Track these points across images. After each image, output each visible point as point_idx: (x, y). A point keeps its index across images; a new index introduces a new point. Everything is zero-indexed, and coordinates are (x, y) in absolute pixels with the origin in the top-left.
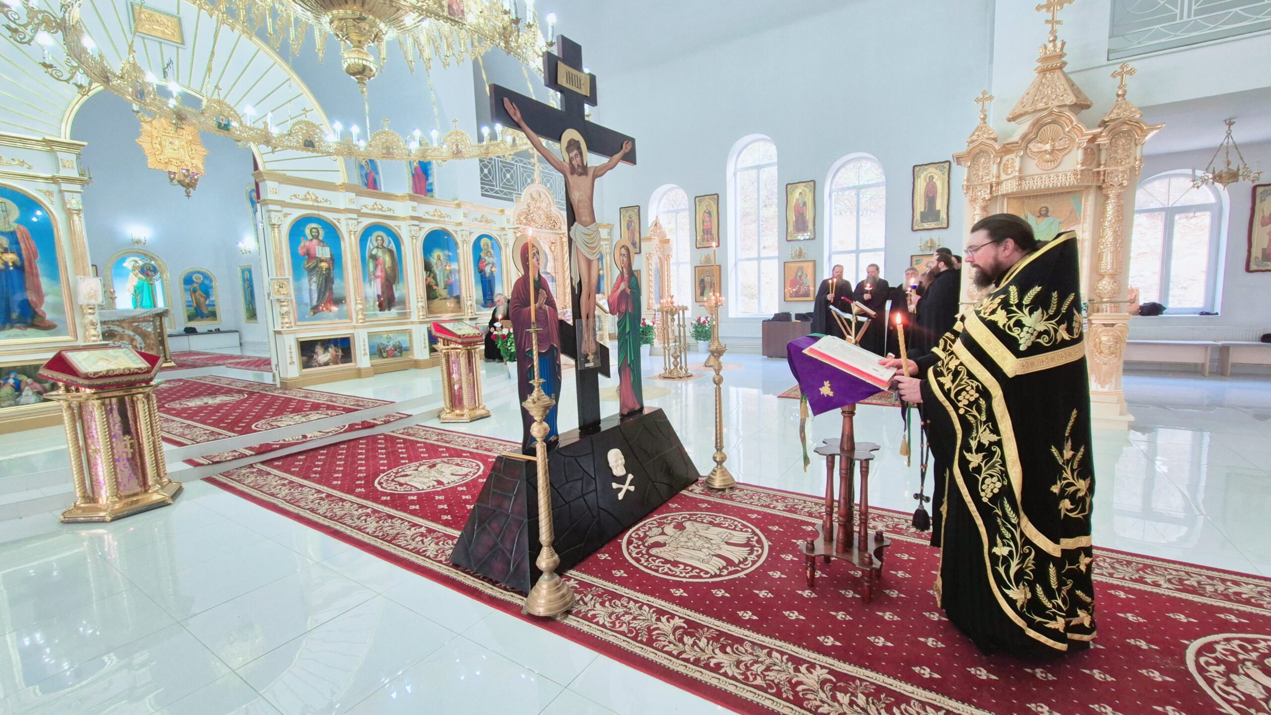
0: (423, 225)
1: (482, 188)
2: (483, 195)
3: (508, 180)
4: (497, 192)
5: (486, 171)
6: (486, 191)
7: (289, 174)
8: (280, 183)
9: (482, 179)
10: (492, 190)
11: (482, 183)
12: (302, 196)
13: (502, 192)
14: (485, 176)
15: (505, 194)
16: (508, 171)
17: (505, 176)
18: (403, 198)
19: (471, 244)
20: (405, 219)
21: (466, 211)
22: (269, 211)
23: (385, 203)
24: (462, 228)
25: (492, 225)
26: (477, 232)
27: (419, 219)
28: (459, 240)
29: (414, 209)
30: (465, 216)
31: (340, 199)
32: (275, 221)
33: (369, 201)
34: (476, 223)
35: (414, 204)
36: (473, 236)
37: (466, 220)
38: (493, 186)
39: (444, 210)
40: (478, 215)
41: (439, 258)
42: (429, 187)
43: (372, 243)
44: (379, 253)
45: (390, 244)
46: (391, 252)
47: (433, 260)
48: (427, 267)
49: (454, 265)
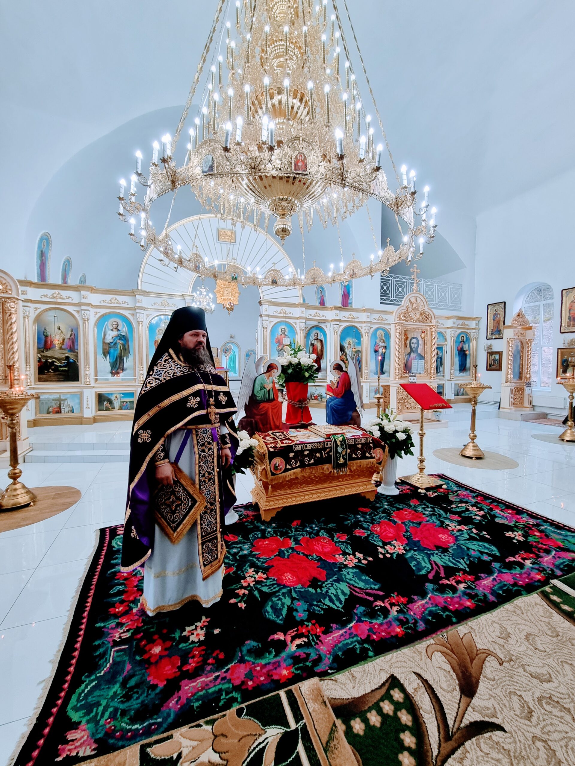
0: (341, 324)
1: (381, 299)
2: (381, 303)
3: (400, 293)
4: (391, 301)
5: (385, 288)
6: (385, 300)
7: (273, 300)
8: (269, 305)
9: (382, 293)
10: (388, 299)
11: (381, 296)
12: (279, 312)
13: (395, 300)
14: (385, 291)
15: (397, 301)
16: (400, 287)
17: (398, 289)
18: (331, 308)
19: (370, 335)
20: (332, 321)
21: (369, 314)
22: (263, 320)
23: (321, 312)
24: (365, 324)
25: (386, 322)
26: (375, 327)
27: (339, 320)
28: (363, 332)
29: (337, 315)
30: (368, 317)
31: (297, 312)
32: (264, 326)
33: (313, 312)
34: (375, 321)
35: (337, 312)
36: (372, 330)
37: (368, 320)
38: (389, 297)
39: (355, 314)
40: (377, 316)
41: (350, 344)
42: (349, 301)
43: (312, 337)
44: (315, 342)
45: (320, 337)
46: (321, 341)
47: (346, 345)
48: (342, 349)
49: (359, 348)
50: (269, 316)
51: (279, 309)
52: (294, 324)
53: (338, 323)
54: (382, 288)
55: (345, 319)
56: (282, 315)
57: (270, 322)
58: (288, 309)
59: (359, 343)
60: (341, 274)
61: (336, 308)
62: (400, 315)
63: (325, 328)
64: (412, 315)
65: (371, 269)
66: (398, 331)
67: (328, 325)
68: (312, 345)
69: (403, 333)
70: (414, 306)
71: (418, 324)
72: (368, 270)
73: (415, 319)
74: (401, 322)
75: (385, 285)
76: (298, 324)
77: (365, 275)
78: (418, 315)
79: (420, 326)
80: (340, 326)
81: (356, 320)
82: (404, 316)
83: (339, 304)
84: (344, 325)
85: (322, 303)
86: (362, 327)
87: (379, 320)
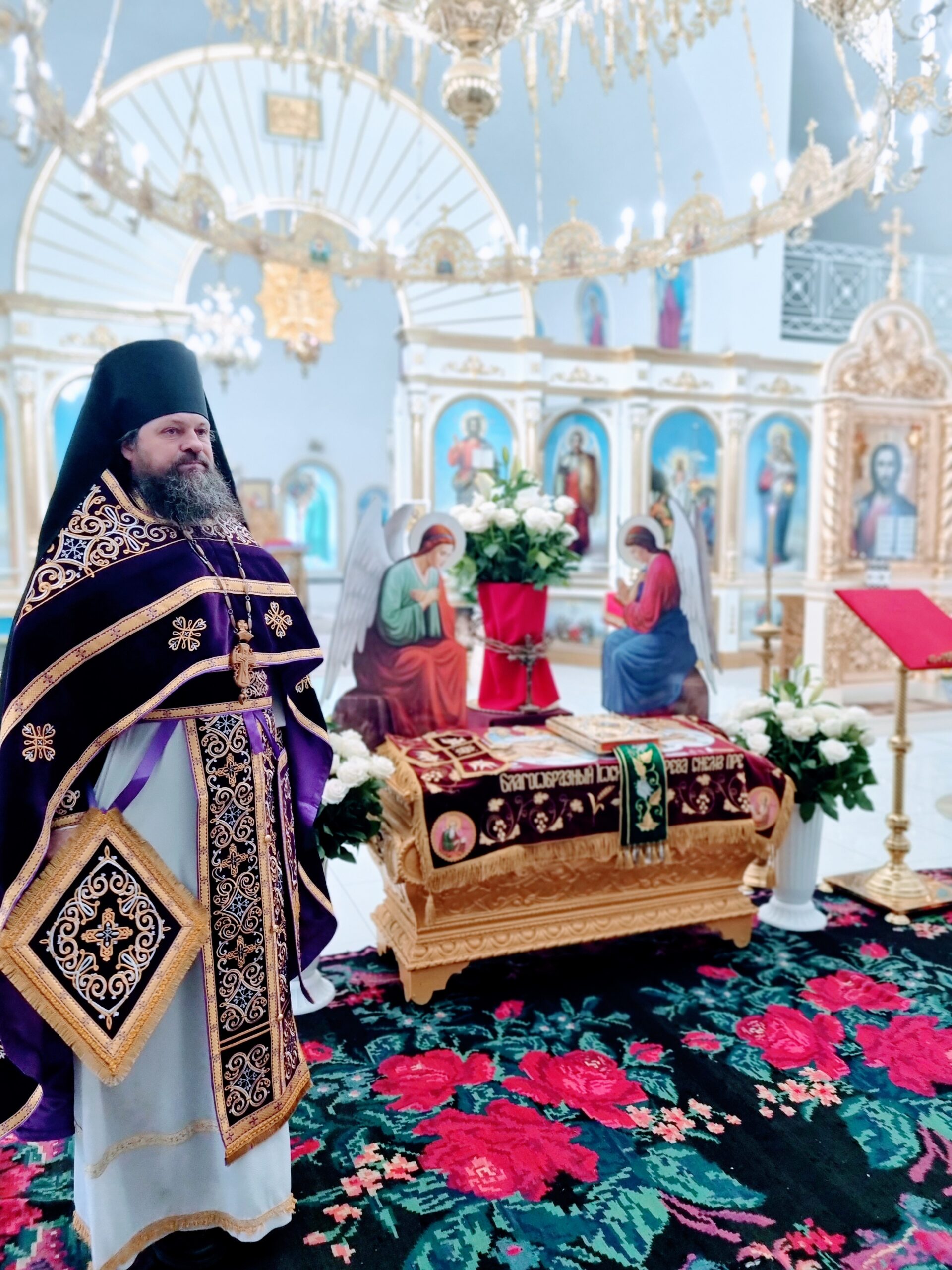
0: (654, 403)
1: (785, 323)
2: (785, 337)
3: (846, 302)
4: (817, 329)
5: (798, 287)
6: (795, 327)
7: (441, 328)
8: (429, 345)
9: (787, 304)
10: (806, 325)
11: (785, 313)
12: (459, 366)
13: (827, 326)
14: (797, 297)
15: (837, 330)
16: (847, 282)
17: (839, 291)
18: (625, 356)
19: (745, 438)
20: (628, 394)
21: (743, 371)
22: (410, 393)
23: (594, 368)
24: (731, 405)
25: (797, 396)
26: (761, 412)
27: (650, 394)
28: (724, 427)
29: (642, 375)
30: (741, 381)
31: (520, 366)
32: (416, 409)
33: (566, 366)
34: (762, 394)
35: (643, 365)
36: (753, 422)
37: (742, 390)
38: (809, 315)
39: (699, 373)
40: (768, 378)
41: (680, 467)
42: (683, 332)
43: (564, 446)
44: (573, 463)
45: (591, 445)
46: (592, 459)
47: (668, 471)
48: (657, 484)
49: (709, 480)
50: (431, 380)
51: (459, 356)
52: (507, 406)
53: (644, 400)
54: (789, 286)
55: (667, 388)
56: (470, 376)
57: (434, 399)
58: (490, 359)
59: (711, 465)
60: (657, 244)
61: (641, 353)
62: (842, 373)
63: (603, 417)
64: (882, 372)
65: (753, 223)
66: (835, 425)
67: (614, 407)
68: (564, 471)
69: (852, 431)
70: (891, 344)
71: (901, 400)
72: (741, 229)
73: (891, 386)
74: (846, 395)
75: (798, 276)
76: (520, 406)
77: (735, 243)
78: (901, 373)
79: (904, 407)
80: (651, 411)
81: (704, 391)
82: (857, 377)
83: (649, 337)
84: (664, 407)
85: (597, 337)
86: (719, 414)
87: (773, 390)
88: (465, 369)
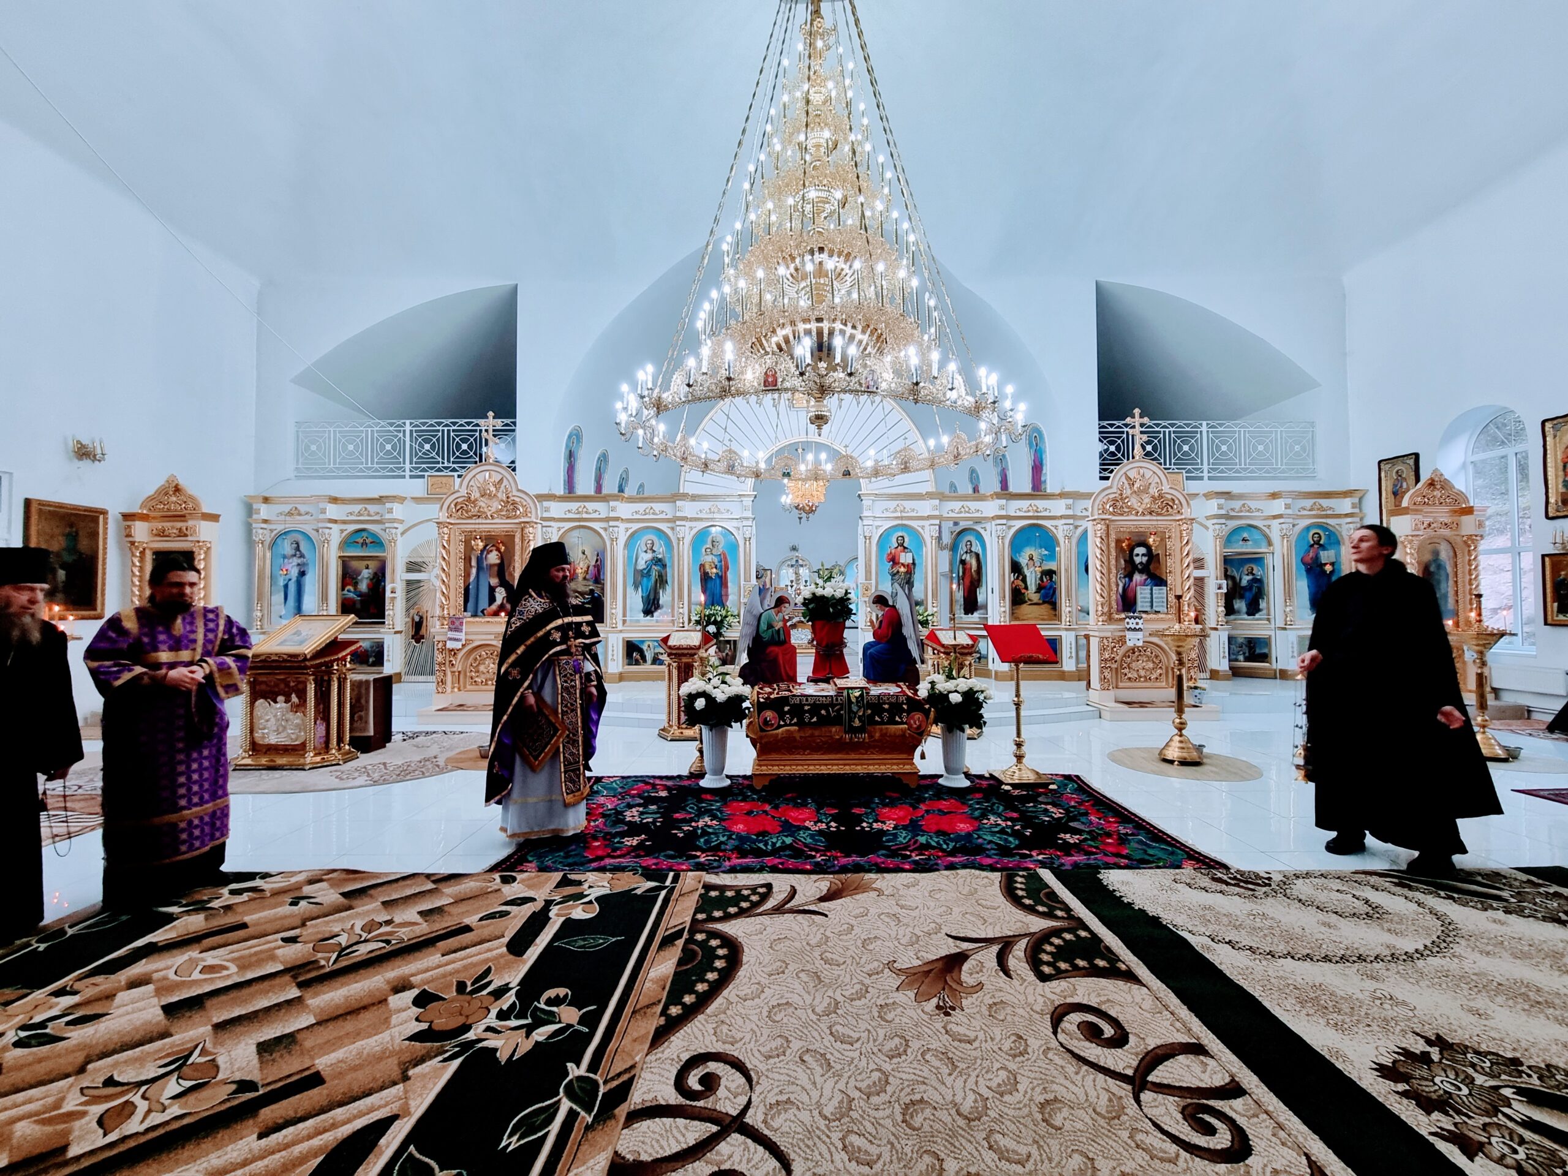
0: (1012, 523)
1: (1101, 470)
2: (1100, 478)
5: (1111, 449)
8: (875, 500)
9: (1102, 458)
11: (1102, 465)
12: (892, 510)
14: (1109, 454)
18: (989, 498)
20: (994, 518)
21: (1069, 501)
22: (864, 525)
23: (975, 505)
27: (1009, 518)
28: (1060, 536)
29: (1002, 508)
30: (1068, 507)
31: (926, 508)
32: (867, 535)
37: (1069, 512)
39: (1043, 502)
41: (1031, 559)
42: (1043, 478)
43: (962, 548)
44: (967, 557)
45: (977, 548)
46: (977, 555)
47: (1023, 560)
48: (1016, 568)
49: (1052, 566)
50: (876, 518)
51: (892, 504)
52: (920, 529)
53: (1004, 521)
54: (1105, 450)
55: (1019, 514)
56: (899, 514)
57: (877, 528)
58: (910, 504)
59: (1052, 556)
63: (982, 531)
66: (1099, 534)
67: (988, 526)
68: (962, 564)
75: (1111, 443)
76: (927, 528)
78: (1147, 501)
80: (1009, 528)
81: (1044, 514)
84: (1018, 524)
86: (1054, 527)
88: (895, 511)
